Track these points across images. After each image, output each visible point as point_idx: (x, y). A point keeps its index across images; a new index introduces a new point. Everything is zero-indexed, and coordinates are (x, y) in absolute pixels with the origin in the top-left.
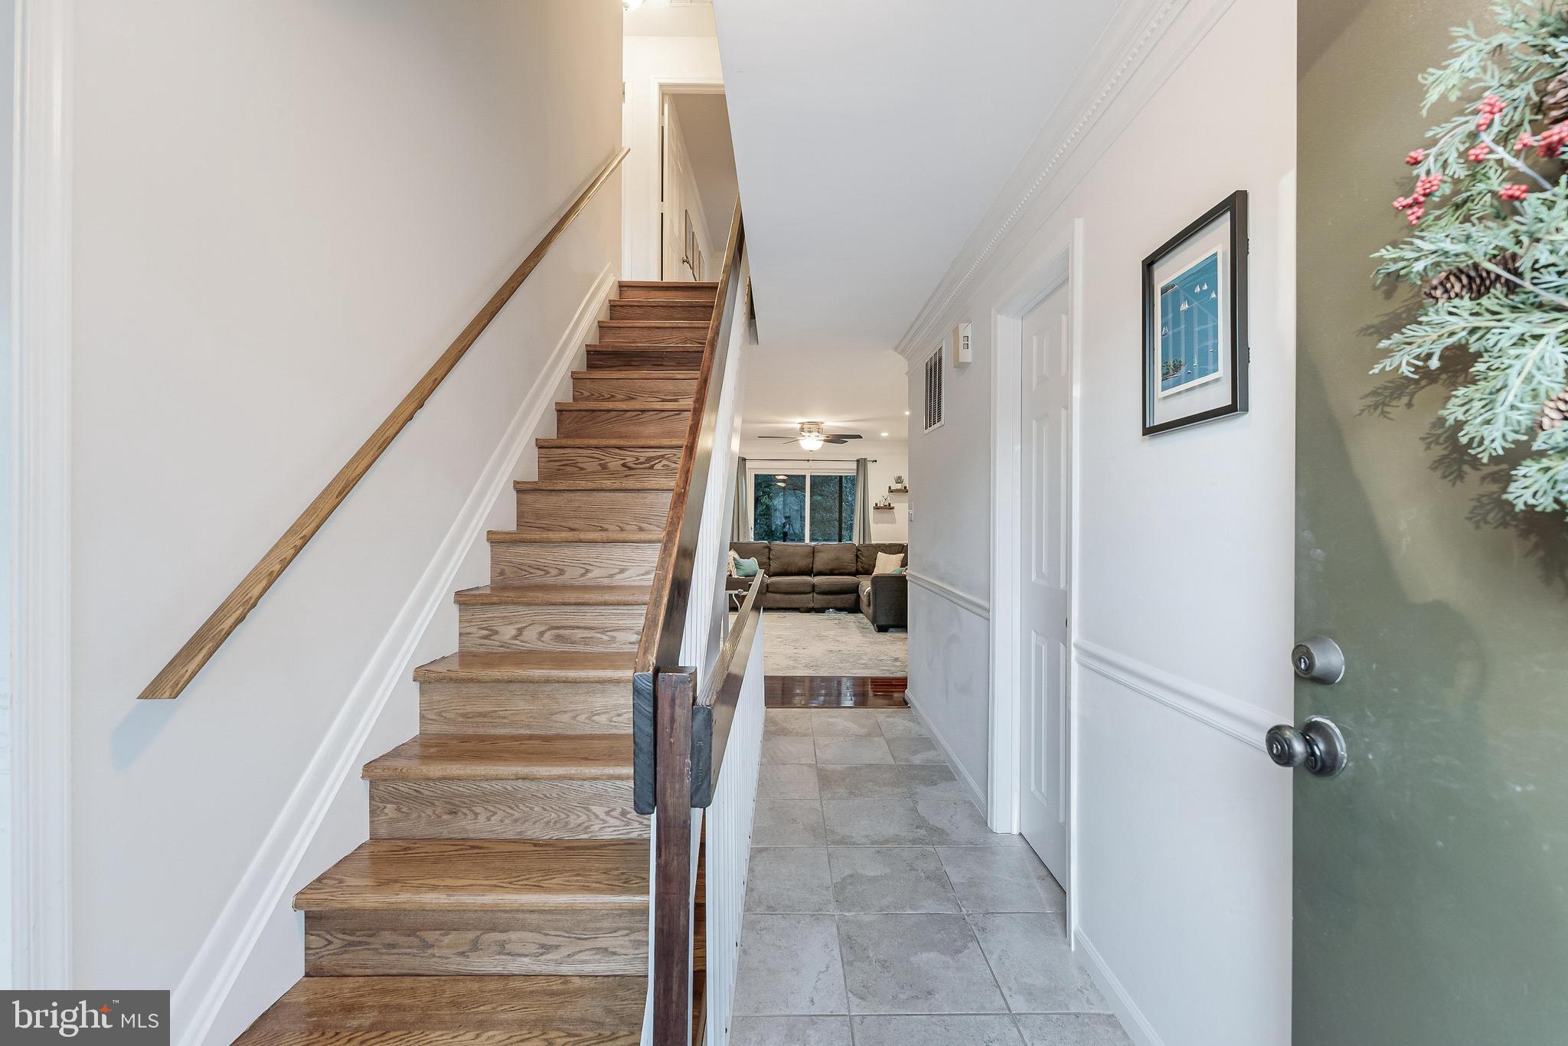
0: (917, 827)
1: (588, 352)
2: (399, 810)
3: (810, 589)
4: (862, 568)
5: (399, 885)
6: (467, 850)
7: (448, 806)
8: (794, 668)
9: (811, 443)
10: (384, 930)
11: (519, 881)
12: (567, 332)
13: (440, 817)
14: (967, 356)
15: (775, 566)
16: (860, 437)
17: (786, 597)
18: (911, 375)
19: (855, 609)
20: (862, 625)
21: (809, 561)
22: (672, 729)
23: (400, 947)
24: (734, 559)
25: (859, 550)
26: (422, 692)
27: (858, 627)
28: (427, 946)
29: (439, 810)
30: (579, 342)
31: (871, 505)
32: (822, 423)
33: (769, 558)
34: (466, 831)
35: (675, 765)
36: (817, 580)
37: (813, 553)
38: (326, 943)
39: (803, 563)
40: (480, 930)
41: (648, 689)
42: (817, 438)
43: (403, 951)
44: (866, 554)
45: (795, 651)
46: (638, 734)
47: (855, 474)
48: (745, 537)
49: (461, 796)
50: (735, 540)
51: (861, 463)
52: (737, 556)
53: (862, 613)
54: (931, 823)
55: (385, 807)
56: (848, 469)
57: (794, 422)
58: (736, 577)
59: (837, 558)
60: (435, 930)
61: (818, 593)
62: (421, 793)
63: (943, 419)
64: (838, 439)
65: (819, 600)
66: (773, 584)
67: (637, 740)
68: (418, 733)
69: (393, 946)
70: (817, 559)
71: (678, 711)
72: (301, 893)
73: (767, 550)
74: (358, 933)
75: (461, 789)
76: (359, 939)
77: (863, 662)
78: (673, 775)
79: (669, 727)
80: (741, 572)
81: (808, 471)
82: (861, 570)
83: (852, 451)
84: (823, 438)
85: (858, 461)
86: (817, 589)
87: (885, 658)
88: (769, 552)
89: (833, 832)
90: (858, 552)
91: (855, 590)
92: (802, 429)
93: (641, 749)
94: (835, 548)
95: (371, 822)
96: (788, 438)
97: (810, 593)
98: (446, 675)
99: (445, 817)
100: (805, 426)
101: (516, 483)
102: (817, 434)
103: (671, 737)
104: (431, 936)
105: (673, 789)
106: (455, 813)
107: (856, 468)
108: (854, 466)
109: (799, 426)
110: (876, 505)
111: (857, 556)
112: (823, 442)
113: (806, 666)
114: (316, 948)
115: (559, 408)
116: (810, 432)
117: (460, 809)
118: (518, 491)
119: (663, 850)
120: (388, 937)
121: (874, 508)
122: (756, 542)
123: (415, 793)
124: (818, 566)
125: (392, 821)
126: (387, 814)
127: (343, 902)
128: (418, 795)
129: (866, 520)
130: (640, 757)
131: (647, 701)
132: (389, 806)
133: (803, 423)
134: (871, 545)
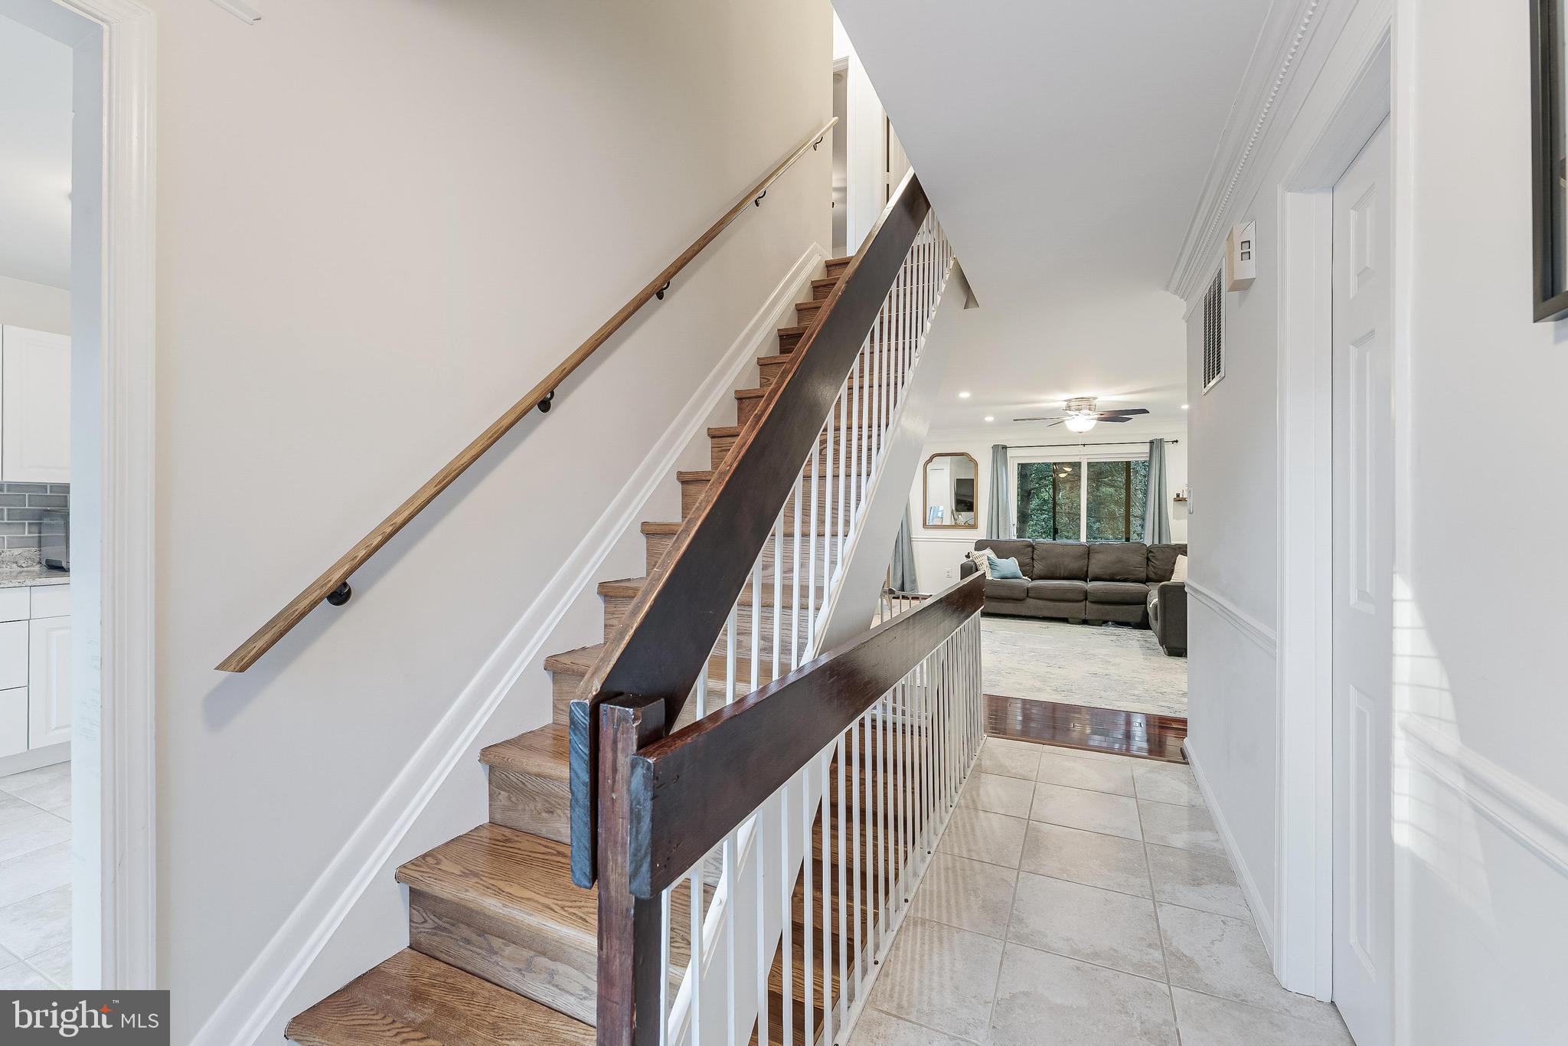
0: (1150, 946)
1: (781, 337)
2: (509, 798)
3: (1081, 597)
4: (1155, 573)
5: (476, 880)
6: (553, 854)
7: (547, 805)
8: (1040, 690)
9: (1082, 423)
10: (462, 923)
11: (571, 907)
12: (756, 318)
13: (540, 814)
14: (1247, 270)
15: (1039, 567)
16: (1145, 411)
17: (1051, 604)
18: (1189, 319)
19: (1143, 625)
20: (1148, 645)
21: (1083, 562)
22: (614, 781)
23: (474, 945)
24: (989, 559)
25: (1151, 552)
26: (555, 681)
27: (1141, 647)
28: (493, 952)
29: (539, 806)
30: (770, 326)
31: (1170, 496)
32: (1095, 398)
33: (1033, 559)
34: (559, 832)
35: (617, 830)
36: (1091, 586)
37: (1089, 554)
38: (423, 920)
39: (1075, 565)
40: (534, 951)
41: (584, 723)
42: (1087, 417)
43: (475, 949)
44: (1160, 556)
45: (1049, 669)
46: (576, 780)
47: (1148, 459)
48: (1005, 534)
49: (556, 797)
50: (995, 538)
51: (1156, 445)
52: (993, 556)
53: (1151, 629)
54: (1174, 944)
55: (500, 794)
56: (1137, 453)
57: (1056, 400)
58: (991, 578)
59: (1120, 561)
60: (499, 937)
61: (1092, 602)
62: (526, 786)
63: (1222, 370)
64: (1117, 416)
65: (1092, 610)
66: (1034, 588)
67: (573, 788)
68: (551, 722)
69: (468, 941)
70: (1092, 561)
71: (620, 757)
72: (404, 866)
73: (1030, 549)
74: (445, 919)
75: (556, 789)
76: (445, 925)
77: (1136, 692)
78: (616, 842)
79: (611, 777)
80: (997, 574)
81: (1085, 457)
82: (1152, 576)
83: (1139, 431)
84: (1097, 416)
85: (1151, 442)
86: (1089, 598)
87: (1169, 690)
88: (1033, 552)
89: (1021, 921)
90: (1149, 554)
91: (1143, 600)
92: (1069, 408)
93: (577, 801)
94: (1118, 548)
95: (490, 805)
96: (1054, 420)
97: (1082, 601)
98: (570, 667)
99: (544, 815)
100: (1072, 404)
101: (680, 474)
102: (1088, 411)
103: (613, 791)
104: (497, 943)
105: (615, 861)
106: (552, 812)
107: (1148, 451)
108: (1146, 448)
109: (1065, 404)
110: (1178, 495)
111: (1148, 559)
112: (1096, 421)
113: (1056, 690)
114: (417, 923)
115: (739, 396)
116: (1079, 410)
117: (557, 809)
118: (683, 482)
119: (605, 940)
120: (466, 932)
121: (1175, 500)
122: (1018, 540)
123: (521, 785)
124: (1094, 569)
125: (505, 809)
126: (501, 801)
127: (428, 885)
128: (524, 787)
129: (1164, 515)
130: (577, 810)
131: (583, 739)
132: (502, 793)
133: (1069, 400)
134: (1169, 546)
